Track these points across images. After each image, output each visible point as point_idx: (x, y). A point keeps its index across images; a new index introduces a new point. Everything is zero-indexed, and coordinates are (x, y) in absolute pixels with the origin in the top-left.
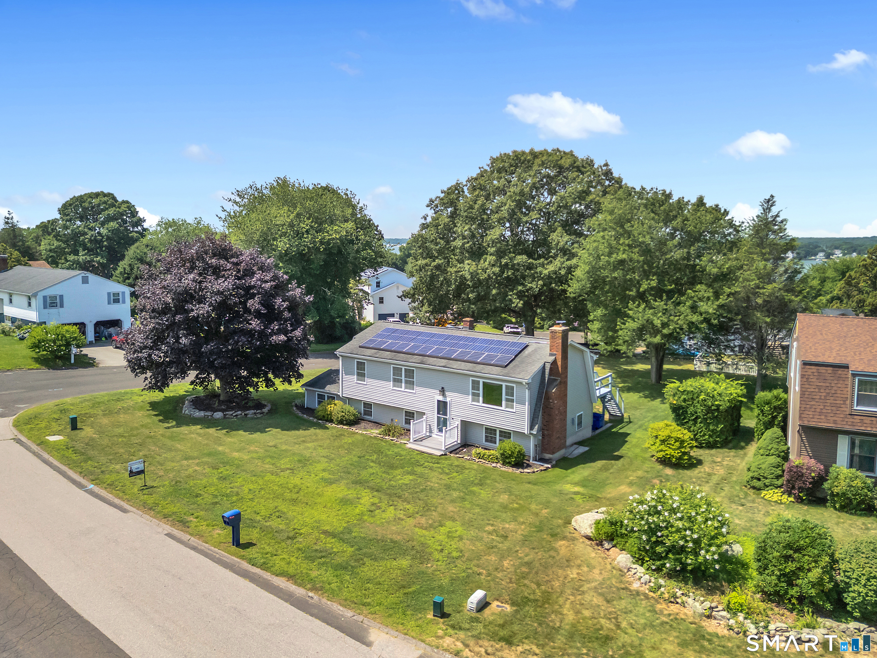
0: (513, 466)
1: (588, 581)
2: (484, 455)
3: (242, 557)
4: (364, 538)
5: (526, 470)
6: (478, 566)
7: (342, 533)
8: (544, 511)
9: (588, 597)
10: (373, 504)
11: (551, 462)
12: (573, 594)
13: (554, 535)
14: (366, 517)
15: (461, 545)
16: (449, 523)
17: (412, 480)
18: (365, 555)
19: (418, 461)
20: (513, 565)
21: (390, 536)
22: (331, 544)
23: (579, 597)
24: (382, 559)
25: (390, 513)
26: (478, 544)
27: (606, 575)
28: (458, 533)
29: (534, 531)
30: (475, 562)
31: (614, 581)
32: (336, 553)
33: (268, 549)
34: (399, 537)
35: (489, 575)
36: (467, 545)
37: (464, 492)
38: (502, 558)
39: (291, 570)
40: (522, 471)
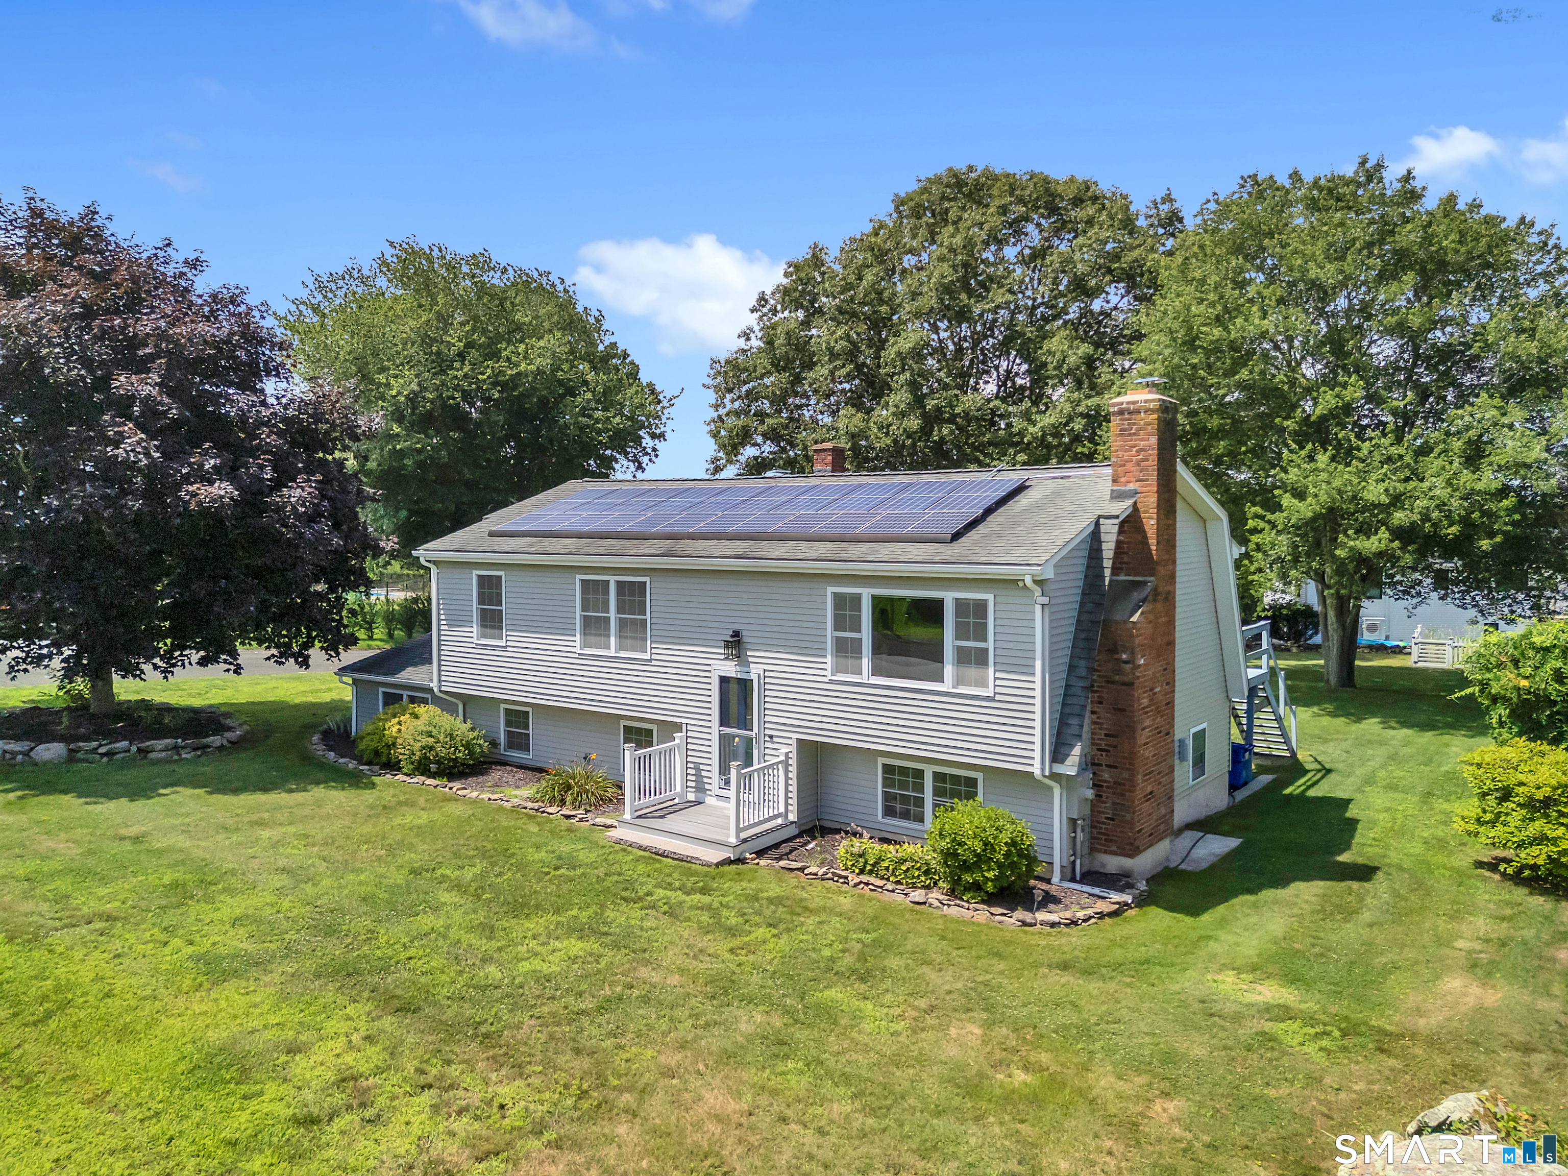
0: (991, 900)
2: (880, 860)
5: (1042, 916)
11: (1131, 886)
17: (574, 960)
19: (629, 884)
37: (787, 1011)
40: (1028, 917)
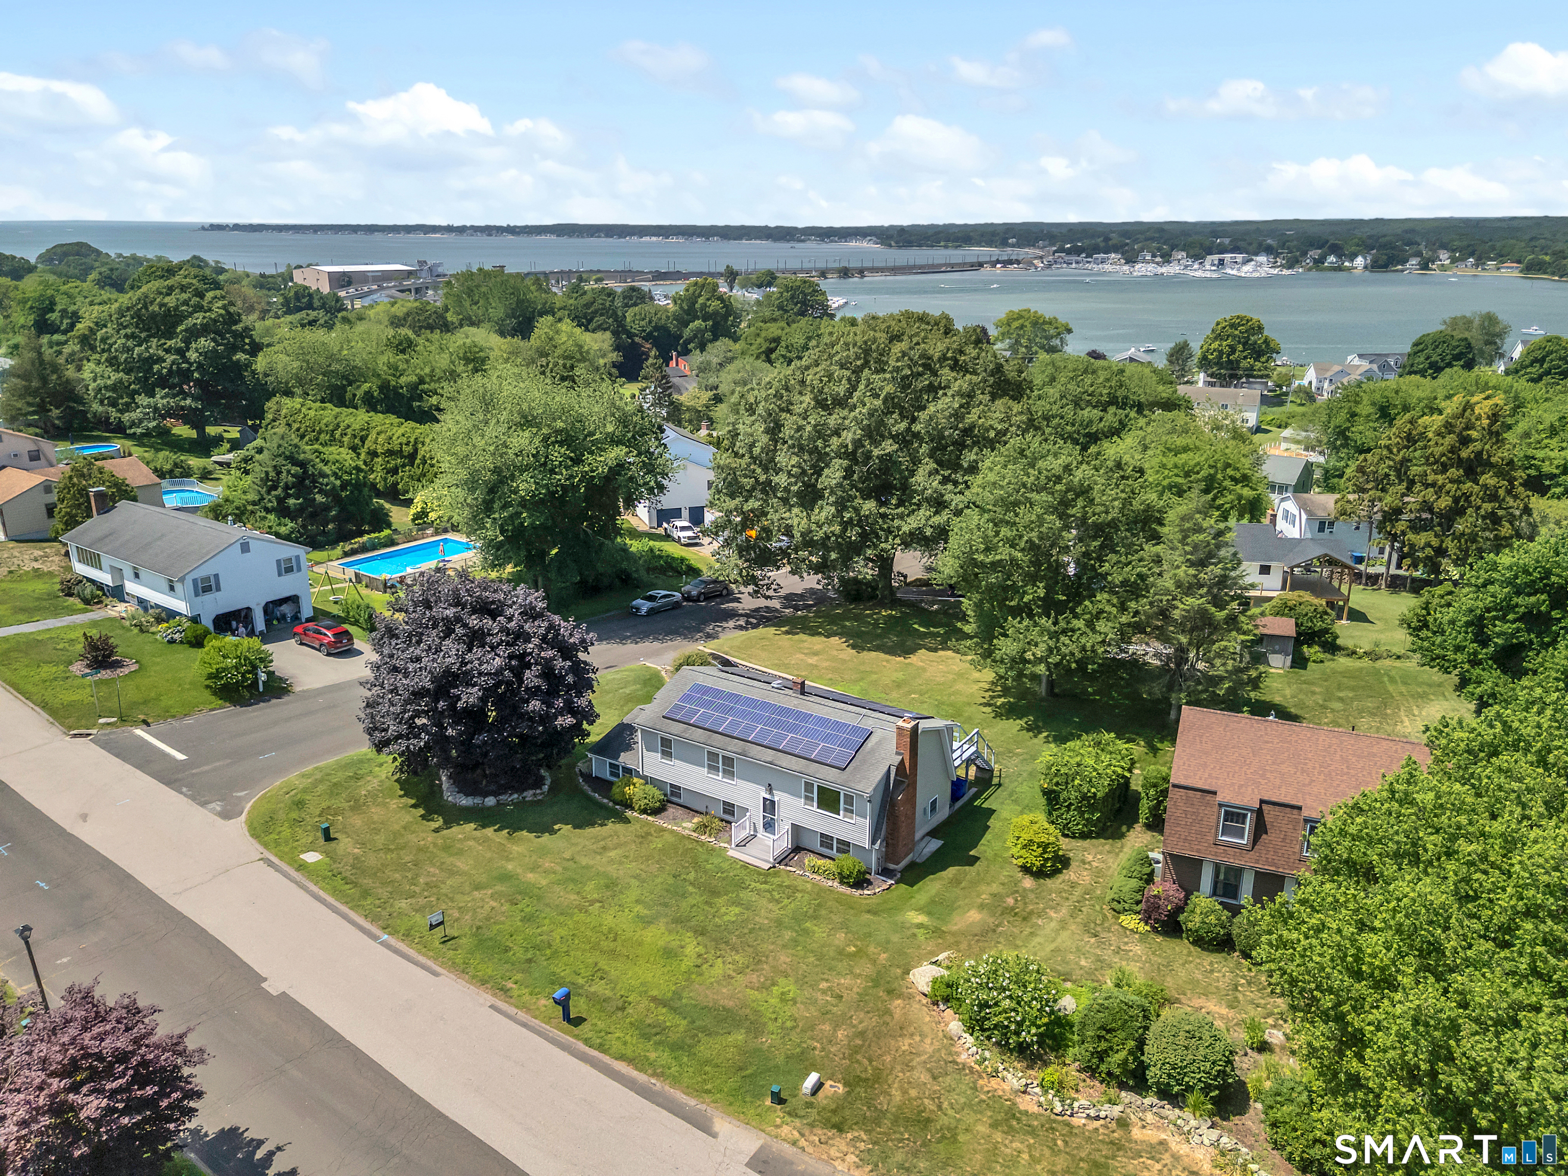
0: (852, 887)
1: (918, 1054)
2: (819, 869)
3: (576, 1037)
4: (696, 1006)
5: (866, 892)
6: (812, 1038)
7: (672, 999)
8: (883, 956)
9: (916, 1074)
10: (699, 956)
11: (895, 876)
12: (903, 1071)
13: (890, 992)
14: (694, 976)
15: (794, 1010)
16: (782, 981)
17: (738, 915)
18: (698, 1029)
19: (743, 880)
20: (847, 1036)
21: (721, 1002)
22: (663, 1015)
23: (908, 1074)
24: (717, 1034)
25: (719, 969)
26: (812, 1009)
27: (937, 1045)
28: (791, 995)
29: (869, 987)
30: (809, 1033)
31: (943, 1052)
32: (669, 1028)
33: (601, 1025)
34: (731, 1003)
35: (823, 1049)
36: (800, 1011)
37: (796, 931)
38: (836, 1027)
39: (629, 1052)
40: (862, 892)
